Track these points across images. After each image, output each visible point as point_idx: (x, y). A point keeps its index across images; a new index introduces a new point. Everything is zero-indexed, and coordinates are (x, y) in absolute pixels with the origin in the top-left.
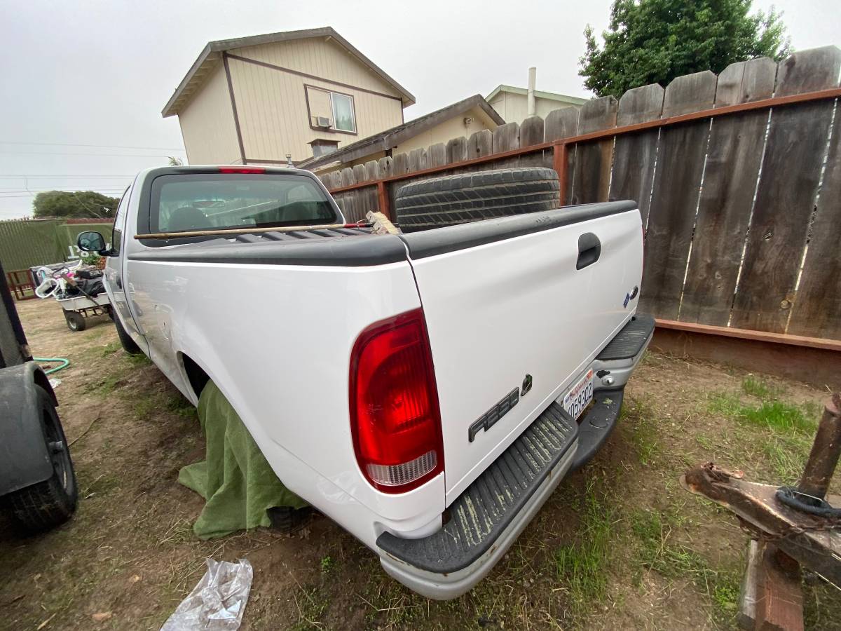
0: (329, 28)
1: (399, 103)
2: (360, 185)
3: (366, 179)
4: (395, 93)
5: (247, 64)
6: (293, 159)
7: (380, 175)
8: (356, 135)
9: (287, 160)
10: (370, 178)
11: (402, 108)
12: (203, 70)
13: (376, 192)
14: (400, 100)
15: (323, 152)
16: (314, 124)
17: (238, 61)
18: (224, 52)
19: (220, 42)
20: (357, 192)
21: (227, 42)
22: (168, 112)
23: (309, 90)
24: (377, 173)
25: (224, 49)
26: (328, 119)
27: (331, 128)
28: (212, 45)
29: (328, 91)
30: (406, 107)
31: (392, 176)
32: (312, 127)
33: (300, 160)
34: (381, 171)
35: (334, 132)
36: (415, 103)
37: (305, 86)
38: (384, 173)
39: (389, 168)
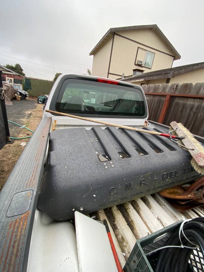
0: (156, 25)
1: (173, 58)
2: (155, 94)
3: (160, 91)
4: (173, 54)
5: (120, 37)
6: (124, 75)
7: (169, 91)
8: (150, 69)
9: (122, 75)
10: (162, 91)
11: (174, 60)
12: (106, 39)
13: (163, 99)
14: (174, 57)
15: (137, 74)
16: (136, 63)
17: (118, 36)
18: (114, 32)
19: (114, 28)
20: (152, 96)
21: (116, 28)
22: (91, 54)
23: (139, 49)
24: (167, 90)
25: (114, 31)
26: (142, 62)
27: (142, 65)
28: (111, 29)
29: (146, 50)
30: (175, 60)
31: (177, 94)
32: (135, 64)
33: (127, 76)
34: (171, 89)
35: (143, 67)
36: (180, 59)
37: (138, 47)
38: (172, 91)
39: (176, 89)
